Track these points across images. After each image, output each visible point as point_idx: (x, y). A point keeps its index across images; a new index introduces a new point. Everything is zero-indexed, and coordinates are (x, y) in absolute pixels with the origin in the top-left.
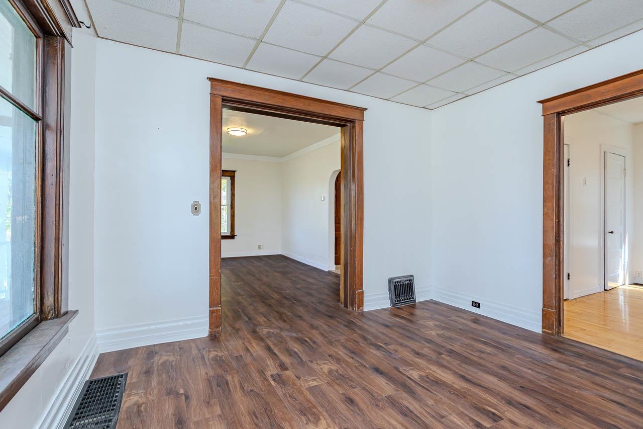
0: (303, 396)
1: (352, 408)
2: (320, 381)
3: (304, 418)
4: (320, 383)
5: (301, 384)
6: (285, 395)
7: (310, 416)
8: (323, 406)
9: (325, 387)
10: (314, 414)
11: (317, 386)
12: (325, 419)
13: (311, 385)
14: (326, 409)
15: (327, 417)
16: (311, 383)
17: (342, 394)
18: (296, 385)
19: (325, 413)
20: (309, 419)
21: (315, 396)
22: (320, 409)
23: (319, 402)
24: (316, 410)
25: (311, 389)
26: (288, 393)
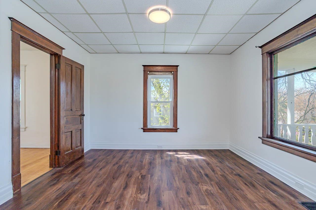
0: (211, 201)
1: (190, 191)
2: (198, 207)
3: (212, 192)
4: (199, 206)
5: (211, 208)
6: (221, 205)
7: (209, 192)
8: (202, 194)
9: (197, 203)
10: (207, 192)
11: (201, 205)
12: (203, 190)
13: (205, 206)
14: (201, 193)
15: (202, 190)
16: (204, 208)
17: (190, 197)
18: (214, 208)
19: (202, 192)
20: (210, 191)
21: (205, 200)
22: (204, 194)
23: (204, 196)
24: (206, 194)
25: (206, 204)
26: (219, 205)
